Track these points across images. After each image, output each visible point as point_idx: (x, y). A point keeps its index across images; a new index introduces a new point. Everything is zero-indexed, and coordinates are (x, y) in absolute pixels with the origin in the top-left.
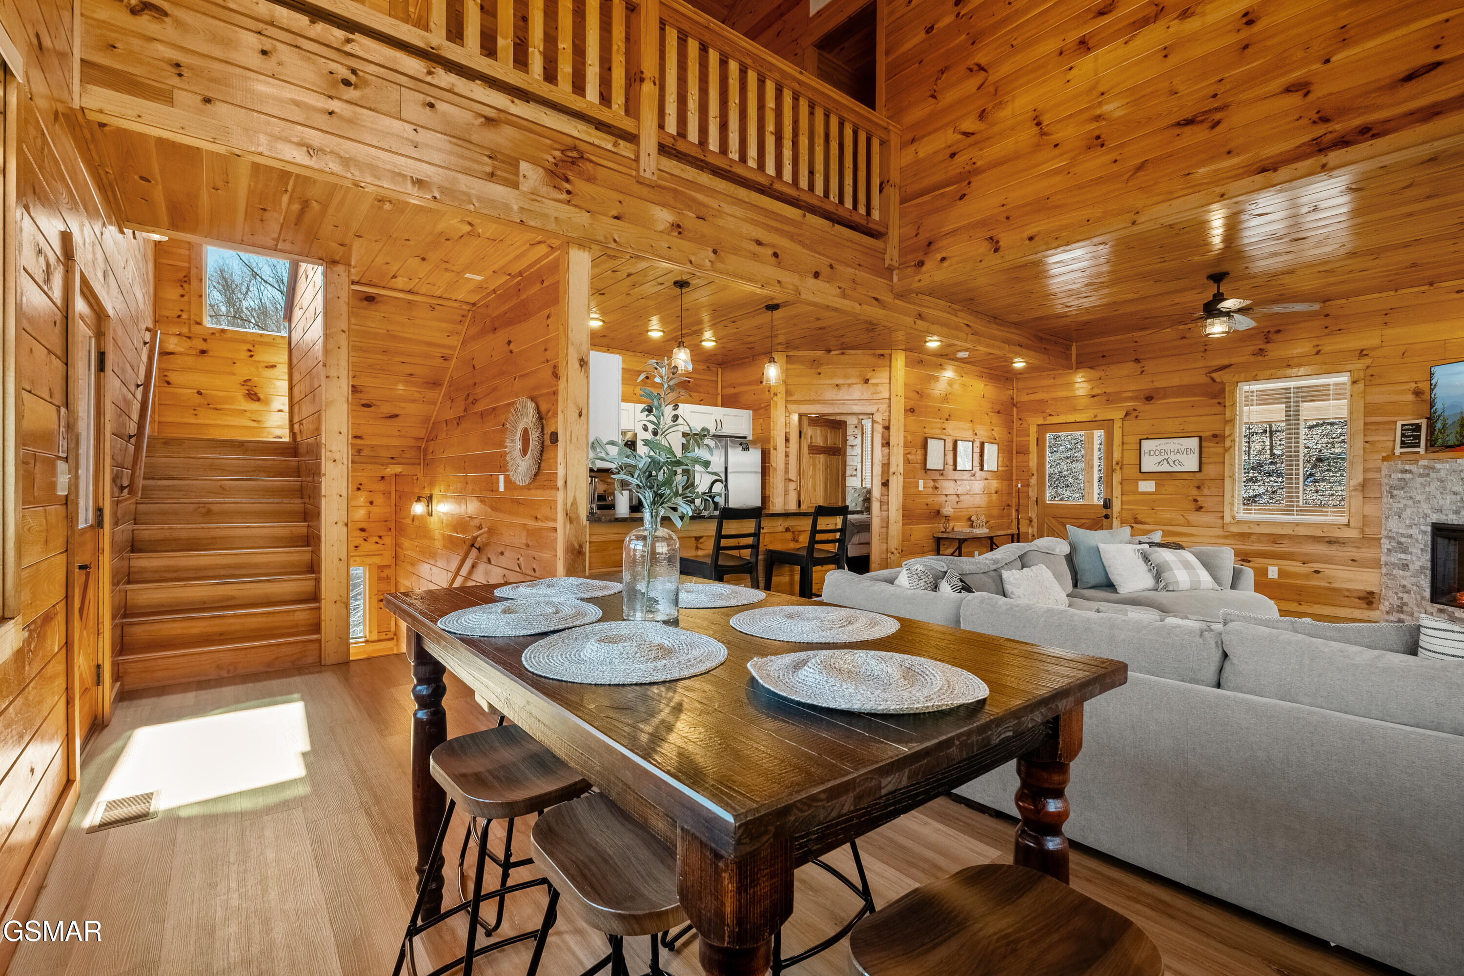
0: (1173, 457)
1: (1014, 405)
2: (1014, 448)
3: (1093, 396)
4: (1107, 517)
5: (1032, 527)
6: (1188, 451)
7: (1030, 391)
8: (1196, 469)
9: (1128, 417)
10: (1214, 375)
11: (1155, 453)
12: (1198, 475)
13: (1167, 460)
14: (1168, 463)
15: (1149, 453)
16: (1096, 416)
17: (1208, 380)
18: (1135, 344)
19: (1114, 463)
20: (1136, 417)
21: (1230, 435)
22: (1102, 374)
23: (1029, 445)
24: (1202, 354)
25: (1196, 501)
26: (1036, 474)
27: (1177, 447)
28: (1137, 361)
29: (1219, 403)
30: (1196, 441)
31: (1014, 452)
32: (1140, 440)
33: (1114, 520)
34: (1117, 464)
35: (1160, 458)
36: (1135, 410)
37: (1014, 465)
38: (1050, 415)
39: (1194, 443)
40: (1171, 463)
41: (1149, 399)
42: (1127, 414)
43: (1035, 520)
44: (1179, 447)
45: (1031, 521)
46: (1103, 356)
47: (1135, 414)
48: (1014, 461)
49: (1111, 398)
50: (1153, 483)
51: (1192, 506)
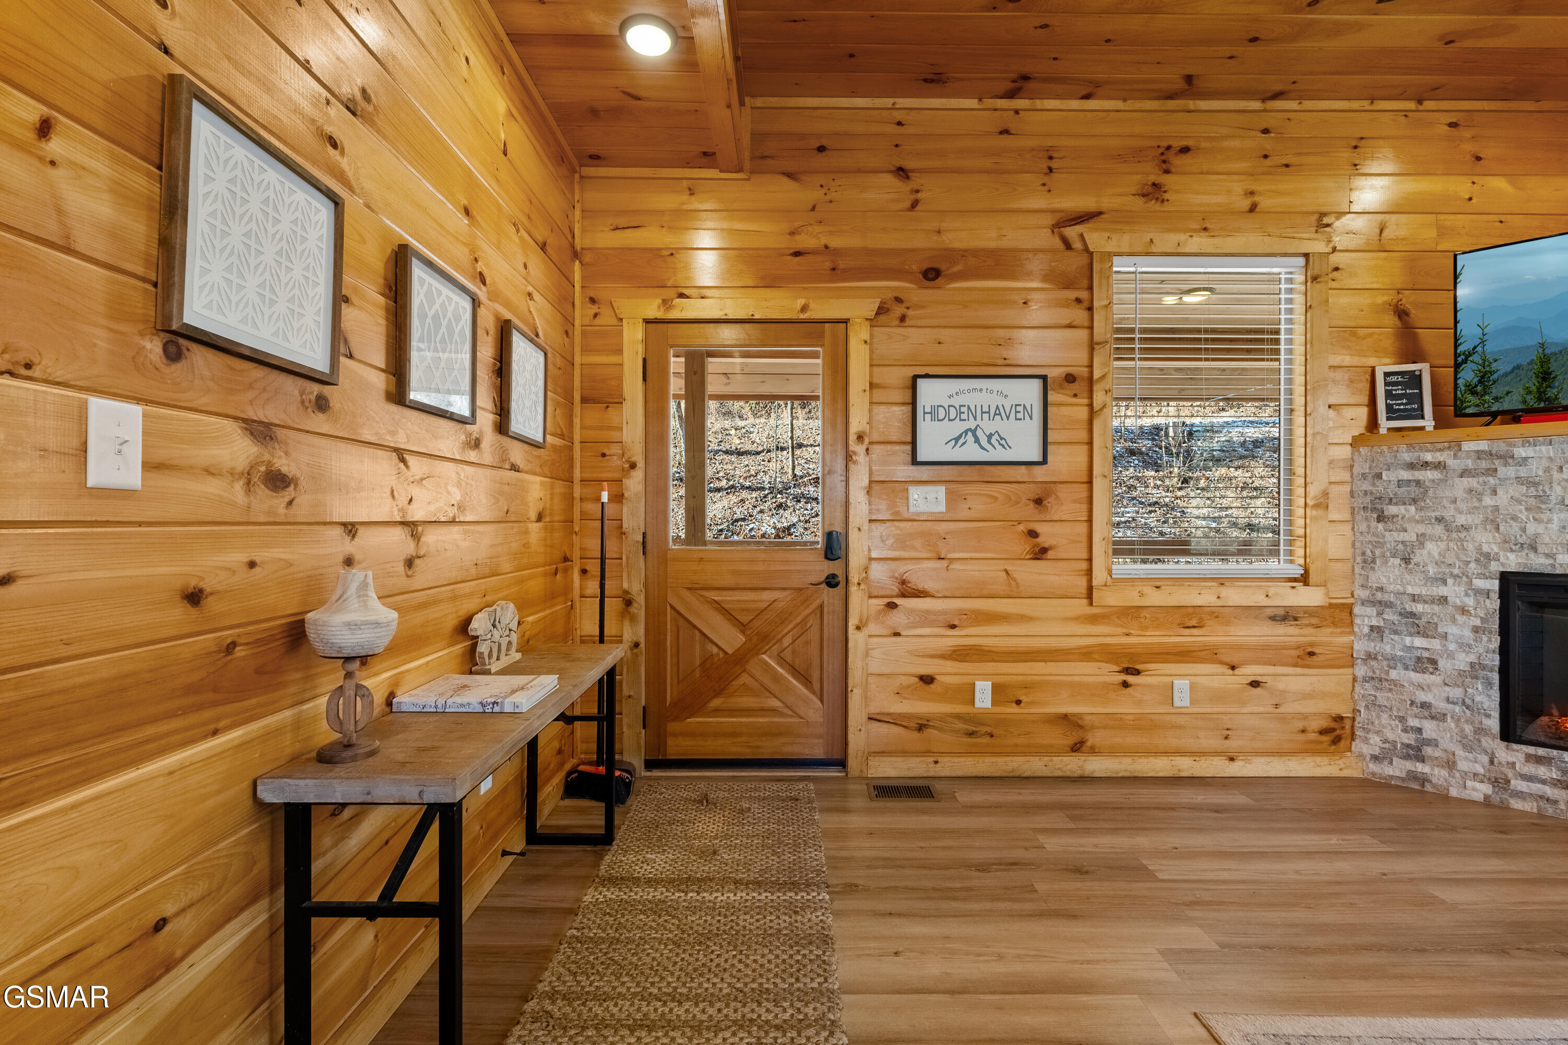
0: (988, 426)
1: (576, 255)
2: (577, 383)
3: (797, 254)
4: (831, 582)
5: (633, 619)
6: (1019, 411)
7: (622, 222)
8: (1036, 456)
9: (882, 318)
10: (1071, 232)
11: (947, 413)
12: (1040, 473)
13: (974, 432)
14: (977, 440)
15: (933, 413)
16: (804, 309)
17: (1057, 242)
18: (899, 130)
19: (852, 437)
20: (903, 318)
21: (1103, 377)
22: (818, 194)
23: (620, 379)
24: (1046, 179)
25: (1033, 534)
26: (641, 464)
27: (994, 401)
28: (902, 172)
29: (1078, 300)
30: (1036, 384)
31: (577, 397)
32: (915, 378)
33: (853, 589)
34: (860, 438)
35: (958, 427)
36: (898, 300)
37: (577, 438)
38: (682, 296)
39: (1030, 392)
40: (984, 440)
41: (932, 275)
42: (882, 310)
43: (640, 599)
44: (1000, 401)
45: (628, 603)
46: (821, 149)
47: (899, 310)
48: (577, 421)
49: (841, 264)
50: (940, 492)
51: (1024, 547)
